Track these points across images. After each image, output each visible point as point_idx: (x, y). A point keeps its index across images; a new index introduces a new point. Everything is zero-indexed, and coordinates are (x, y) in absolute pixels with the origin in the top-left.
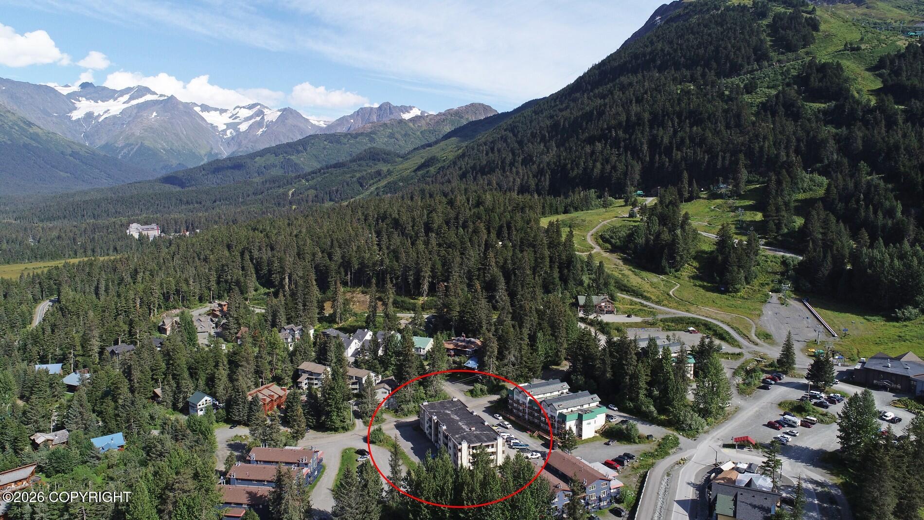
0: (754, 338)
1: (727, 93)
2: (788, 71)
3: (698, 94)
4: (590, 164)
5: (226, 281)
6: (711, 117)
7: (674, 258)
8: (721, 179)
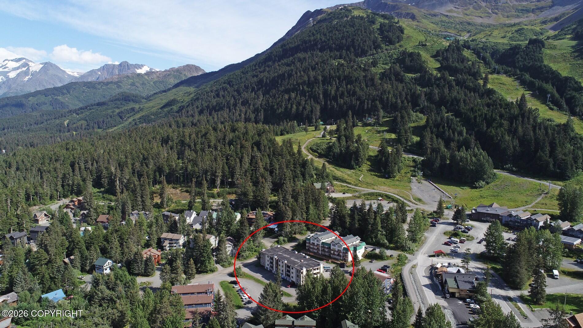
0: (414, 201)
1: (362, 66)
2: (392, 55)
3: (348, 66)
4: (289, 106)
5: (68, 185)
6: (357, 79)
7: (358, 160)
8: (367, 115)
